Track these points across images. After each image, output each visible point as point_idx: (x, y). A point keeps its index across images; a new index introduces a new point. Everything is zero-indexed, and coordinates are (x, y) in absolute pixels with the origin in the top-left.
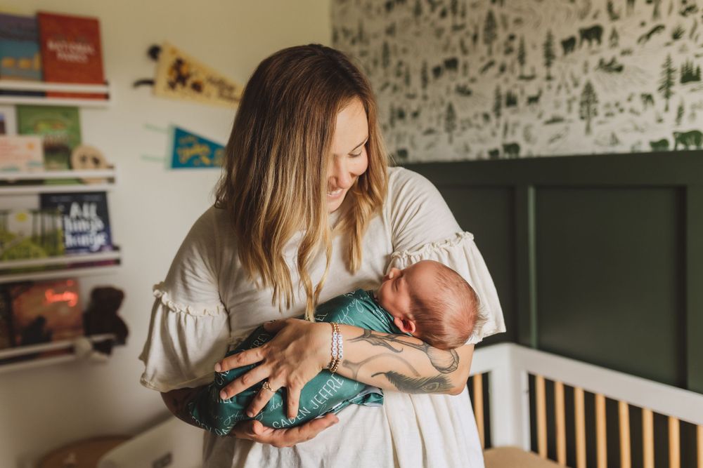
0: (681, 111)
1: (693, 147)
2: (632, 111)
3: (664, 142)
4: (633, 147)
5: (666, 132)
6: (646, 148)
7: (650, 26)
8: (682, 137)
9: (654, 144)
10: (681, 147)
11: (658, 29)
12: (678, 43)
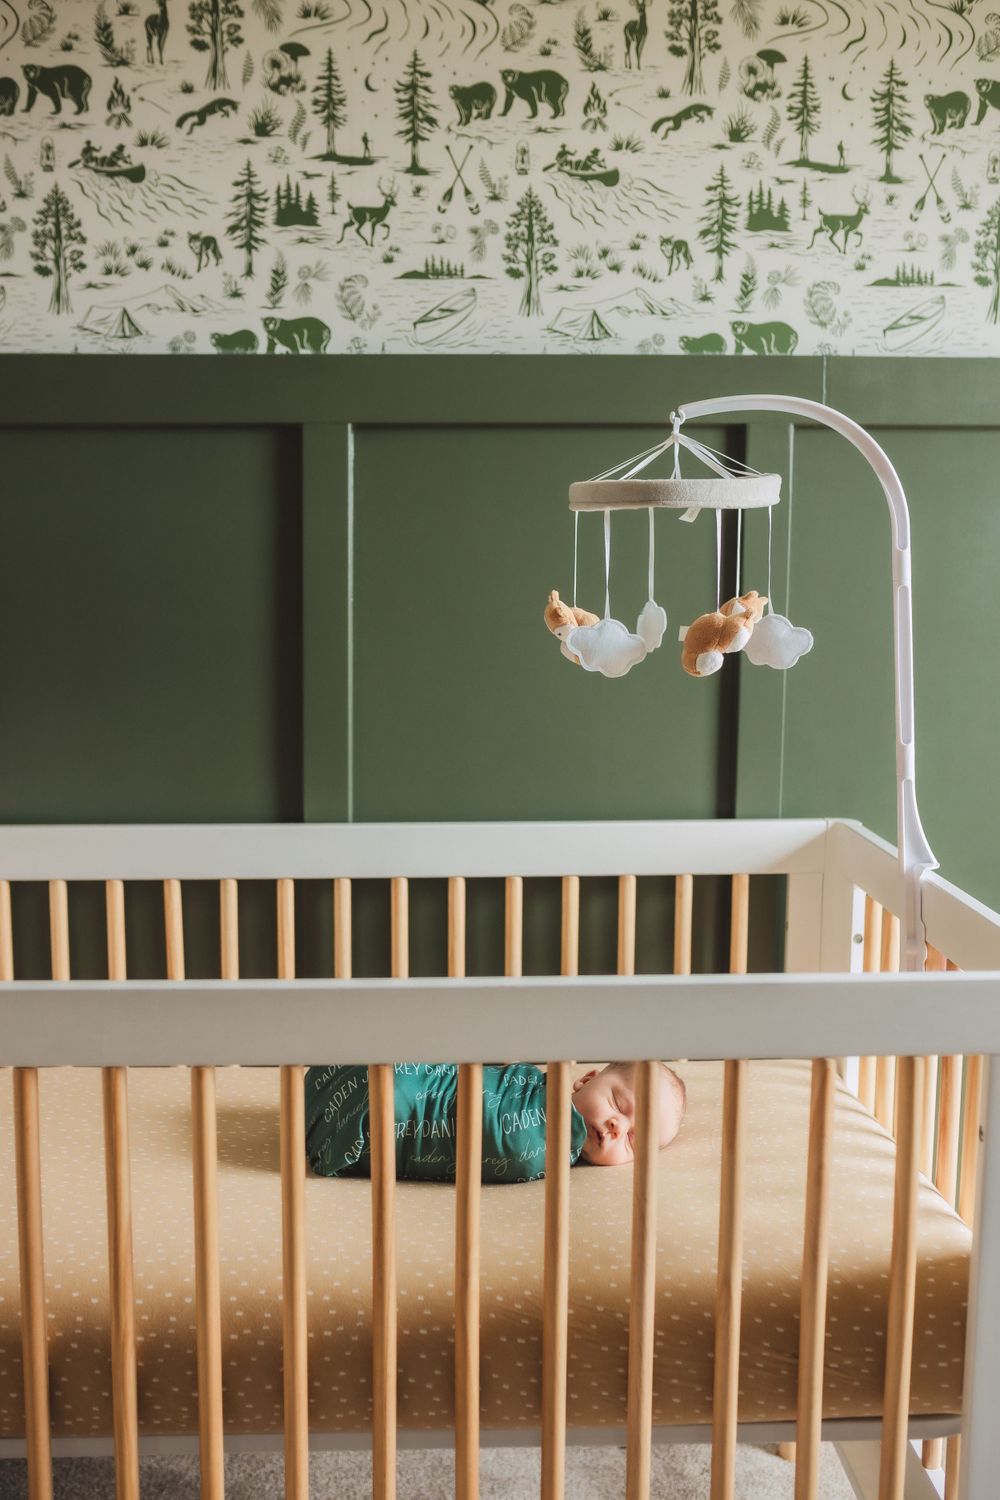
0: (278, 277)
1: (306, 351)
2: (169, 267)
3: (246, 338)
4: (173, 345)
5: (249, 316)
6: (205, 347)
7: (203, 97)
8: (284, 330)
9: (220, 340)
10: (281, 349)
11: (222, 105)
12: (266, 144)
